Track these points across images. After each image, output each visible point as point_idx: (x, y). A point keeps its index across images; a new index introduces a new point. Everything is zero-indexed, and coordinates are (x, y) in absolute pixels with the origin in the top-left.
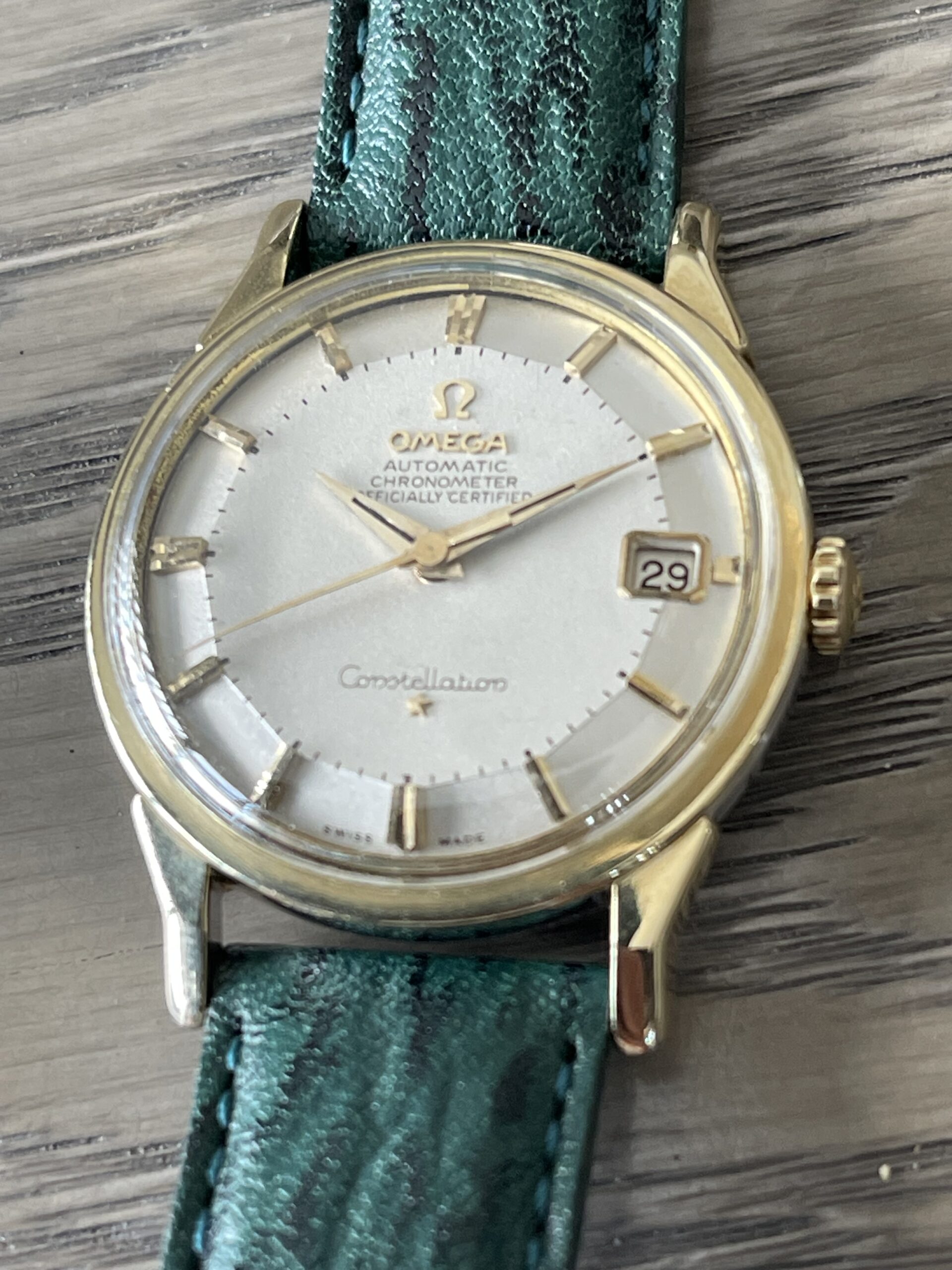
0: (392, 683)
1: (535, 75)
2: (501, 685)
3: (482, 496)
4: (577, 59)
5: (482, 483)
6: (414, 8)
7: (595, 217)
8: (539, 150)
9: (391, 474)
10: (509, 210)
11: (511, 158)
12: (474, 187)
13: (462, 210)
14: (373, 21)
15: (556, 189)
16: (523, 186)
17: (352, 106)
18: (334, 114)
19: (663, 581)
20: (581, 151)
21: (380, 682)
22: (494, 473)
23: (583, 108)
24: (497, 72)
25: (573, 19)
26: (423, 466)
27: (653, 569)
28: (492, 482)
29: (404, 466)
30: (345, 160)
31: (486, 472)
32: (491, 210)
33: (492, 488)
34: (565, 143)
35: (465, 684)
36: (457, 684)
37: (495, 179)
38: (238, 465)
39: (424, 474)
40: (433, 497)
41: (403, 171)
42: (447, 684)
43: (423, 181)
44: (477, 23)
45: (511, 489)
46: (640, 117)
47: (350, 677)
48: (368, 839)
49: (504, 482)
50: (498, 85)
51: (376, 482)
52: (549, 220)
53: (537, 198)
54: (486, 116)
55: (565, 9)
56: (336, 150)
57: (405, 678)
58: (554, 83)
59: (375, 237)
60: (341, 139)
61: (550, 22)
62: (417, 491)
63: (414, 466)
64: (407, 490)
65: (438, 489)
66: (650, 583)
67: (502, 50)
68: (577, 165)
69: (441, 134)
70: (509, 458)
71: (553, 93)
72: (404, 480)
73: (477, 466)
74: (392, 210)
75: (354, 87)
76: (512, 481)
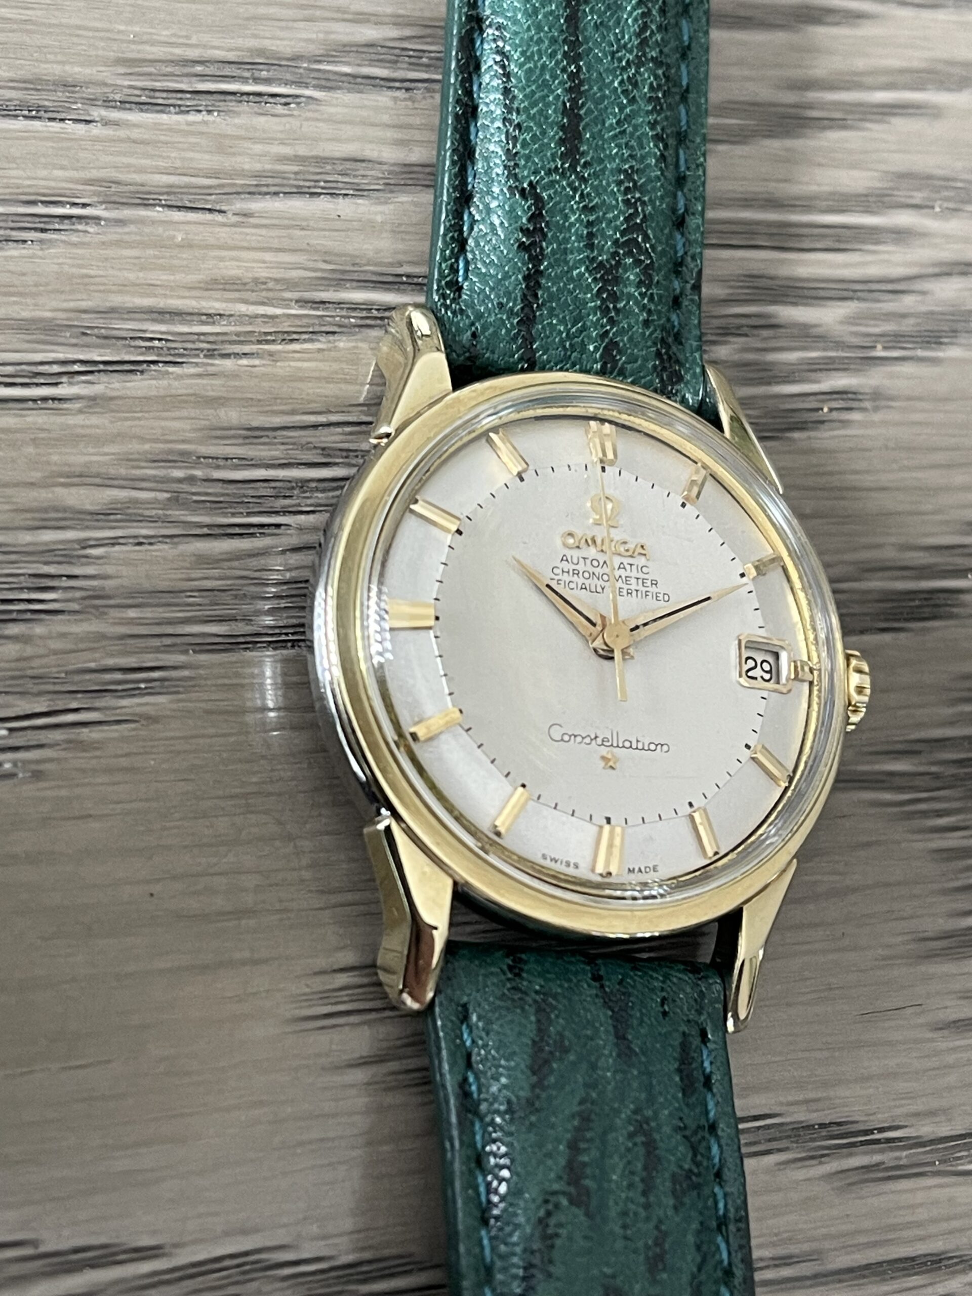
0: (587, 740)
1: (616, 242)
2: (665, 748)
3: (634, 593)
4: (646, 238)
5: (633, 581)
6: (525, 166)
7: (655, 367)
8: (621, 305)
9: (566, 566)
10: (596, 349)
11: (600, 307)
12: (573, 327)
13: (562, 341)
14: (480, 166)
15: (631, 339)
16: (607, 332)
17: (465, 234)
18: (452, 238)
19: (757, 673)
20: (650, 312)
21: (579, 739)
22: (641, 575)
23: (650, 277)
24: (591, 235)
25: (644, 203)
26: (588, 562)
27: (751, 663)
28: (640, 581)
29: (575, 561)
30: (460, 279)
31: (634, 574)
32: (583, 346)
33: (640, 587)
34: (637, 303)
35: (640, 746)
36: (634, 746)
37: (588, 324)
38: (448, 543)
39: (591, 570)
40: (599, 590)
41: (519, 301)
42: (627, 744)
43: (534, 312)
44: (575, 190)
45: (654, 589)
46: (674, 290)
47: (556, 733)
48: (576, 866)
49: (649, 583)
50: (590, 246)
51: (555, 571)
52: (625, 363)
53: (617, 343)
54: (583, 269)
55: (637, 195)
56: (454, 270)
57: (596, 737)
58: (629, 254)
59: (493, 352)
60: (457, 261)
61: (627, 202)
62: (587, 582)
63: (581, 560)
64: (581, 581)
65: (601, 582)
66: (750, 674)
67: (592, 218)
68: (646, 323)
69: (549, 278)
70: (649, 564)
71: (629, 261)
72: (576, 573)
73: (628, 567)
74: (508, 331)
75: (466, 217)
76: (654, 583)
